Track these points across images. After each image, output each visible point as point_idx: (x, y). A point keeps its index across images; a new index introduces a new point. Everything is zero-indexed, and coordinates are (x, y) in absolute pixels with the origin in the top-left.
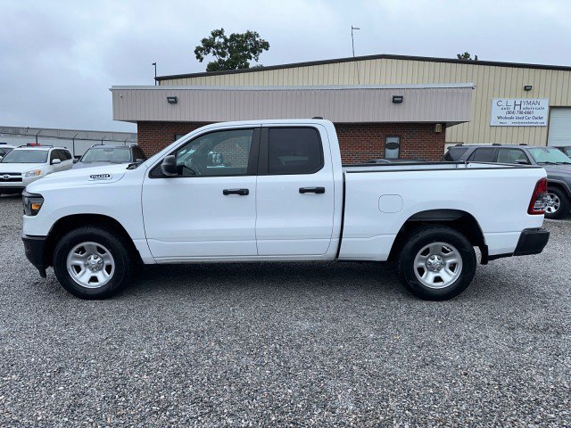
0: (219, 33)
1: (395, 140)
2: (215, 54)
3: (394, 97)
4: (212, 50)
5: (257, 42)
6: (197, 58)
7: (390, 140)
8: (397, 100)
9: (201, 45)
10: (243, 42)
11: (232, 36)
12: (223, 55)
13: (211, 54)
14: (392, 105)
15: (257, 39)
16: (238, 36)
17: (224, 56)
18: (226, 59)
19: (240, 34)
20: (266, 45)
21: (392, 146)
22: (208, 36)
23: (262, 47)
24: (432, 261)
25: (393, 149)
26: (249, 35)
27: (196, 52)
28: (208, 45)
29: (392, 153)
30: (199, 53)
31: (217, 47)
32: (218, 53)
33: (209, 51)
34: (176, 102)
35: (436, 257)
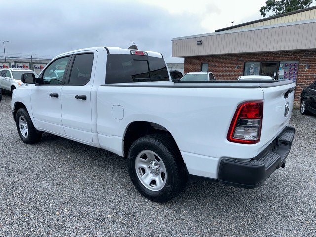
2: (274, 10)
4: (272, 7)
6: (261, 15)
9: (265, 6)
13: (271, 10)
17: (280, 11)
18: (281, 12)
27: (261, 11)
28: (270, 4)
30: (262, 11)
31: (276, 5)
32: (277, 9)
33: (270, 9)
34: (201, 44)
35: (154, 163)
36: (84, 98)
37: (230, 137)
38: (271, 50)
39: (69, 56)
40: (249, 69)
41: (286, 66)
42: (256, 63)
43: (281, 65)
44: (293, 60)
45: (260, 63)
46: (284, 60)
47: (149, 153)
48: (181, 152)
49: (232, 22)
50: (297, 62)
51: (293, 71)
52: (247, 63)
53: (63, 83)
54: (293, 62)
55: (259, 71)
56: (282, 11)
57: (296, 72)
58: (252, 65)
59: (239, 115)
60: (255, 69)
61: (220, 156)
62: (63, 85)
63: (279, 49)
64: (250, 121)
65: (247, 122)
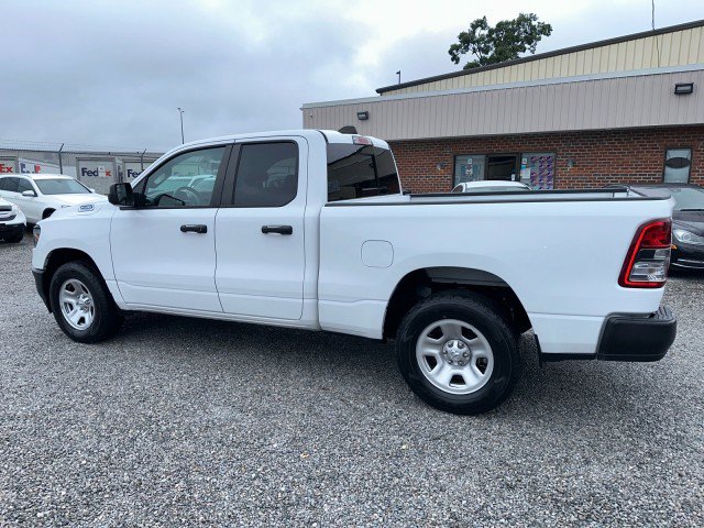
0: (481, 23)
1: (684, 154)
2: (474, 51)
3: (677, 86)
4: (471, 46)
5: (533, 28)
6: (452, 60)
7: (673, 154)
8: (684, 90)
9: (457, 42)
10: (514, 31)
11: (500, 25)
12: (486, 51)
13: (470, 52)
14: (675, 99)
15: (534, 23)
16: (507, 23)
17: (487, 53)
18: (488, 56)
19: (511, 20)
20: (546, 30)
21: (678, 163)
22: (467, 29)
23: (541, 32)
24: (449, 349)
25: (682, 167)
26: (523, 20)
27: (451, 52)
28: (466, 40)
29: (679, 174)
30: (454, 52)
31: (478, 41)
32: (480, 49)
33: (467, 49)
34: (367, 118)
35: (456, 343)
36: (287, 231)
37: (624, 281)
38: (506, 132)
39: (224, 146)
40: (463, 168)
41: (532, 162)
42: (477, 157)
43: (524, 161)
44: (546, 150)
45: (483, 157)
46: (529, 151)
47: (449, 325)
48: (529, 315)
49: (399, 73)
50: (552, 155)
51: (546, 172)
52: (458, 158)
53: (217, 202)
54: (546, 155)
55: (482, 172)
56: (490, 54)
57: (552, 173)
58: (470, 161)
59: (641, 243)
60: (475, 167)
61: (606, 313)
62: (219, 207)
63: (520, 131)
64: (658, 251)
65: (654, 252)
